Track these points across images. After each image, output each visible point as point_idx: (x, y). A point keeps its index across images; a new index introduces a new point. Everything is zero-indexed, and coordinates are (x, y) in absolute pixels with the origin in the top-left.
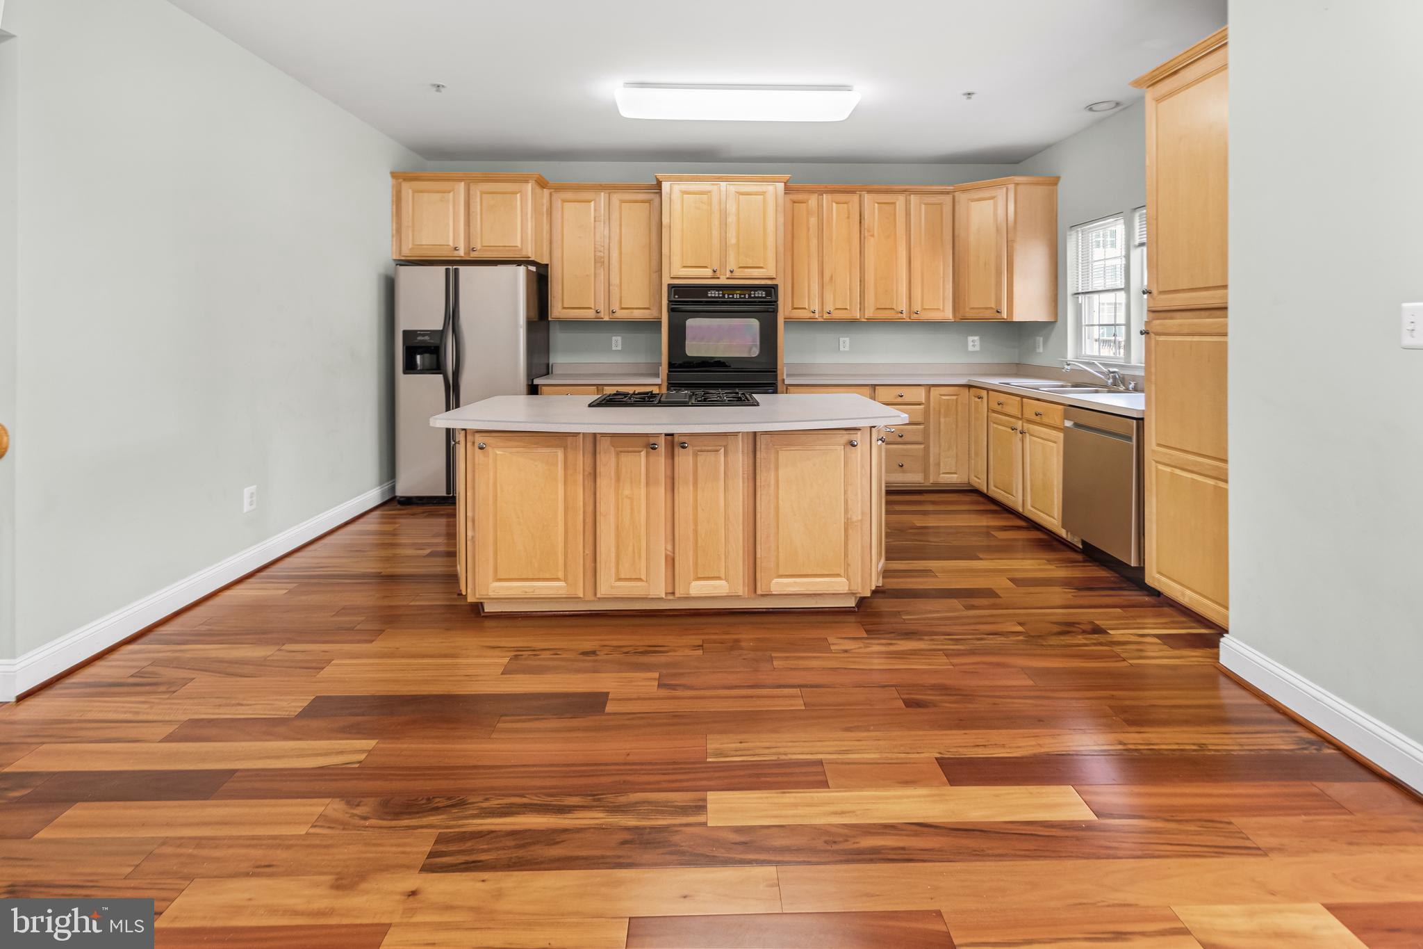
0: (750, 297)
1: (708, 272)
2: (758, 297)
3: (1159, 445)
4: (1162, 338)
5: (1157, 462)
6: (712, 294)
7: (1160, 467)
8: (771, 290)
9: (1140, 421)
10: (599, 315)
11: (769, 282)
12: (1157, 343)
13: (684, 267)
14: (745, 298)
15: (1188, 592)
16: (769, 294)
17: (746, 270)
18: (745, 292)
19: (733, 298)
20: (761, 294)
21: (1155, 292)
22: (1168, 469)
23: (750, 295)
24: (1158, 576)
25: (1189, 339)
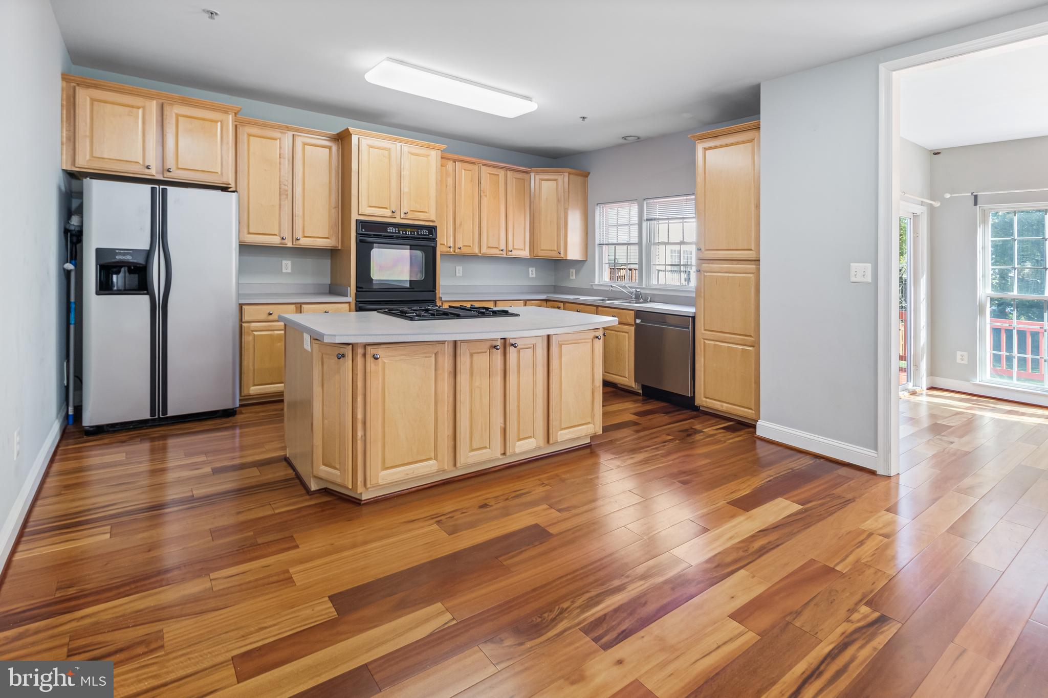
0: (418, 234)
1: (388, 212)
2: (424, 235)
3: (705, 330)
4: (708, 274)
5: (704, 339)
6: (390, 229)
7: (706, 342)
8: (432, 230)
9: (694, 318)
10: (284, 241)
11: (431, 224)
12: (705, 276)
13: (370, 206)
14: (414, 234)
15: (725, 405)
16: (431, 232)
17: (416, 213)
18: (414, 230)
19: (406, 233)
20: (425, 232)
21: (703, 249)
22: (713, 343)
23: (418, 233)
24: (704, 399)
25: (727, 275)
